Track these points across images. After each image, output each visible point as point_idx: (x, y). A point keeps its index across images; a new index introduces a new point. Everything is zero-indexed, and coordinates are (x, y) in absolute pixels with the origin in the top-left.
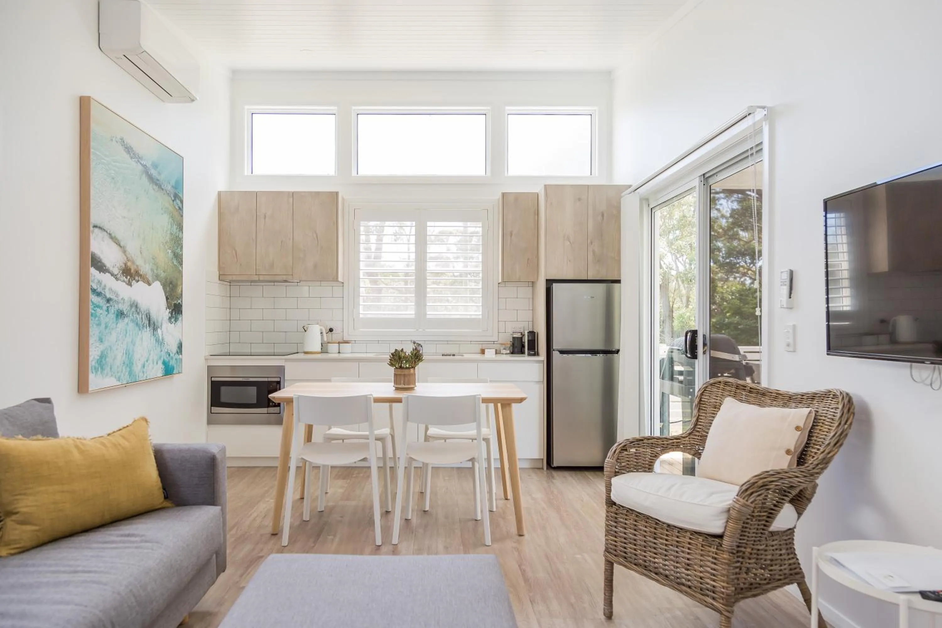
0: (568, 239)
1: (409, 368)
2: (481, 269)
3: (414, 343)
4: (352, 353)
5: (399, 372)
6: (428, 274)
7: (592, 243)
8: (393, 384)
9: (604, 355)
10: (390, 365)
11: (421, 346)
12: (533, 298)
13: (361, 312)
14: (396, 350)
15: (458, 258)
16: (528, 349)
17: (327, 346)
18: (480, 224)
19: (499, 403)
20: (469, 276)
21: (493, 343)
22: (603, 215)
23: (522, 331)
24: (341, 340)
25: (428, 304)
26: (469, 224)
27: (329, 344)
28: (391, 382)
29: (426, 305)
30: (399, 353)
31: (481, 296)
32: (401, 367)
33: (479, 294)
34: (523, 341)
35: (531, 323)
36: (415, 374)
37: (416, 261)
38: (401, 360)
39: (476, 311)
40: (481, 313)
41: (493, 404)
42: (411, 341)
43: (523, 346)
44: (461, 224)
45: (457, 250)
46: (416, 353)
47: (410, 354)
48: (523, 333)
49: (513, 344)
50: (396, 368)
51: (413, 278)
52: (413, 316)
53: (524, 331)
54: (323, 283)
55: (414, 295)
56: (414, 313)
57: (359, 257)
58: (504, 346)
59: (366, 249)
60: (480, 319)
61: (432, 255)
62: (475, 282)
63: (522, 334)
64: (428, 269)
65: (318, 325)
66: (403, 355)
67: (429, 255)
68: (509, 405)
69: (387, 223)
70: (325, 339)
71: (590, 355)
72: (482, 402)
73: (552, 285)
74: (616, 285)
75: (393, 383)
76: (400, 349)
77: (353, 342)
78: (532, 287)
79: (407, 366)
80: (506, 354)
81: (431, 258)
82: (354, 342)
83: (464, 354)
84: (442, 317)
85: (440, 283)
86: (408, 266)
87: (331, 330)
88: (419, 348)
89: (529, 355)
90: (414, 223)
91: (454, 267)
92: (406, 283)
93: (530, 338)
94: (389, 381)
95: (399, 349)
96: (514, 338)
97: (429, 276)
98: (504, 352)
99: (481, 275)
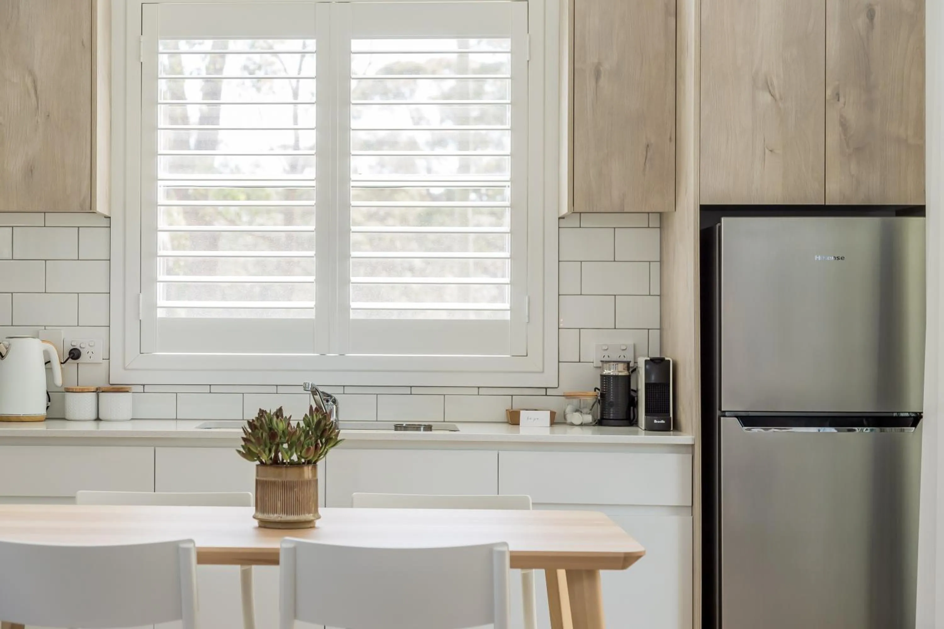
0: (768, 87)
1: (298, 465)
2: (507, 176)
3: (314, 391)
4: (132, 419)
5: (272, 475)
6: (353, 192)
7: (837, 96)
8: (252, 510)
9: (877, 429)
10: (243, 455)
11: (334, 402)
12: (661, 261)
13: (161, 302)
14: (262, 413)
15: (441, 143)
16: (647, 412)
17: (64, 398)
18: (506, 44)
19: (561, 568)
20: (473, 196)
21: (543, 392)
22: (871, 15)
23: (629, 357)
24: (102, 384)
25: (353, 279)
26: (473, 42)
27: (69, 396)
28: (248, 505)
29: (348, 282)
30: (271, 420)
31: (507, 254)
32: (276, 462)
33: (502, 249)
34: (633, 387)
35: (655, 334)
36: (317, 480)
37: (317, 154)
38: (278, 440)
39: (494, 300)
40: (507, 306)
41: (542, 572)
42: (305, 387)
43: (633, 403)
44: (452, 44)
45: (442, 121)
46: (319, 422)
47: (302, 424)
48: (632, 364)
49: (602, 395)
50: (262, 463)
51: (313, 202)
52: (312, 315)
53: (635, 357)
54: (52, 219)
55: (312, 253)
56: (312, 304)
57: (155, 143)
58: (575, 401)
59: (173, 120)
60: (505, 321)
61: (363, 136)
62: (493, 214)
63: (628, 368)
64: (353, 177)
65: (37, 341)
66: (281, 426)
67: (356, 137)
68: (591, 574)
69: (234, 45)
70: (59, 381)
71: (833, 430)
72: (512, 566)
73: (720, 222)
74: (913, 222)
75: (254, 508)
76: (274, 410)
77: (134, 389)
78: (660, 228)
79: (295, 458)
80: (582, 425)
81: (367, 145)
82: (140, 389)
83: (459, 426)
84: (395, 316)
85: (388, 215)
86: (293, 168)
87: (75, 354)
88: (329, 407)
89: (651, 428)
90: (311, 44)
91: (429, 171)
92: (289, 218)
93: (653, 379)
94: (241, 502)
95: (271, 409)
96: (605, 378)
97: (358, 197)
98: (577, 418)
99: (508, 192)
